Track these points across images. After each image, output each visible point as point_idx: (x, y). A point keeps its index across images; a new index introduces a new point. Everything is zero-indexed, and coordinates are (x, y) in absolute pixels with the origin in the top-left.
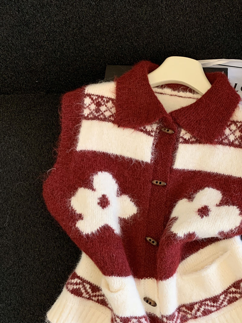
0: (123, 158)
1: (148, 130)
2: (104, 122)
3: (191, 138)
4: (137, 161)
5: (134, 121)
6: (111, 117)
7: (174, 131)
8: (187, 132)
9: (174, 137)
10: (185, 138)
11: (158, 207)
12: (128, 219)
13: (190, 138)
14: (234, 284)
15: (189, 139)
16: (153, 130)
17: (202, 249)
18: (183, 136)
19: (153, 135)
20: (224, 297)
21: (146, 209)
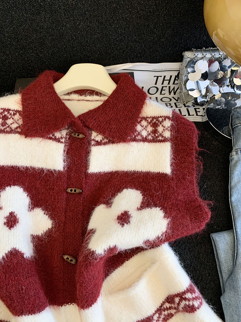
0: (34, 169)
1: (57, 138)
2: (11, 134)
3: (103, 139)
4: (48, 170)
5: (41, 130)
6: (18, 129)
7: (85, 135)
8: (98, 133)
9: (85, 141)
10: (97, 140)
11: (75, 218)
12: (42, 236)
13: (101, 139)
14: (168, 298)
15: (101, 141)
16: (62, 137)
17: (127, 261)
18: (95, 138)
19: (63, 141)
20: (158, 316)
21: (62, 222)
